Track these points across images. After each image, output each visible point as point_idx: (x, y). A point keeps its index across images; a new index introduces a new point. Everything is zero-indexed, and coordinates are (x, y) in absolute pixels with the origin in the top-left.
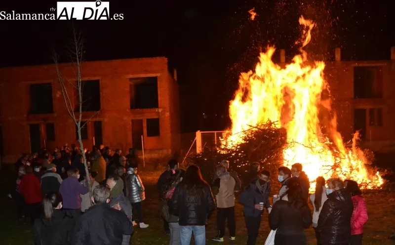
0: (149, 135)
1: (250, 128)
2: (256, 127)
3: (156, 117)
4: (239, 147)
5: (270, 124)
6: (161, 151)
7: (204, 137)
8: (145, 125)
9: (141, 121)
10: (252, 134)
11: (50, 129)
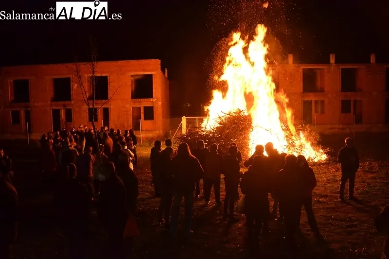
0: (145, 119)
1: (224, 115)
2: (229, 114)
3: (152, 105)
6: (154, 132)
8: (142, 111)
9: (139, 109)
10: (225, 119)
11: (69, 113)
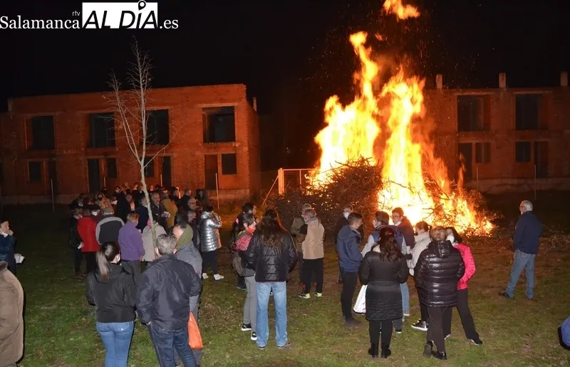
0: (224, 173)
1: (340, 165)
2: (346, 165)
4: (326, 187)
5: (363, 160)
6: (238, 191)
7: (287, 176)
8: (220, 161)
9: (215, 157)
10: (342, 172)
11: (111, 164)
